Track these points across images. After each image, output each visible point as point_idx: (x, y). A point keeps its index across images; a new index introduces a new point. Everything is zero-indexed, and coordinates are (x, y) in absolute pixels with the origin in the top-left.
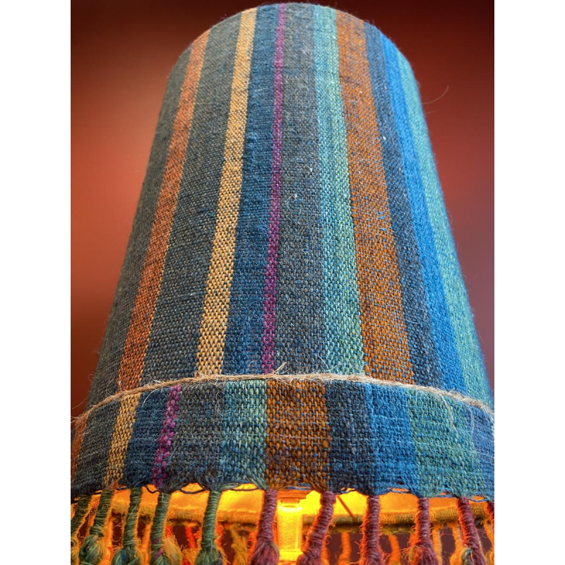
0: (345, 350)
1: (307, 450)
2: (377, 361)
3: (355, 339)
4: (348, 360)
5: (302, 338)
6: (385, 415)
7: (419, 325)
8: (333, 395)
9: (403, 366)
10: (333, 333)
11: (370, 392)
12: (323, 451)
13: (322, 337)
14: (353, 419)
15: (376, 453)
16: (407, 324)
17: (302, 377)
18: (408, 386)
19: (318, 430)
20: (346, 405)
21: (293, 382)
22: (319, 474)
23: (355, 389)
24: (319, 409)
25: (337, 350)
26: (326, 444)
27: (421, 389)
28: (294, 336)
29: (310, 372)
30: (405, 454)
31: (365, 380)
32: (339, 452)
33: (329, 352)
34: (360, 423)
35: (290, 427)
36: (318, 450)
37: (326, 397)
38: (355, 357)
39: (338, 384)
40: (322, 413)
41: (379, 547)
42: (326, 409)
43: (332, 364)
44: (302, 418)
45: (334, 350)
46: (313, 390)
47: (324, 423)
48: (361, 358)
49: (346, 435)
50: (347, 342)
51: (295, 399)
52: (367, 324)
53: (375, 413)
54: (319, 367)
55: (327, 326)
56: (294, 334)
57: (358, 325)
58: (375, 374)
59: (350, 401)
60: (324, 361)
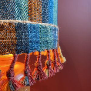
0: (22, 12)
1: (9, 44)
2: (32, 16)
3: (26, 8)
4: (23, 15)
5: (6, 6)
6: (33, 33)
7: (45, 3)
8: (18, 27)
9: (39, 17)
10: (18, 5)
11: (29, 26)
12: (14, 44)
13: (14, 6)
14: (24, 35)
15: (30, 43)
16: (42, 3)
17: (7, 21)
18: (40, 24)
19: (12, 38)
20: (22, 30)
21: (3, 23)
22: (13, 50)
23: (25, 26)
24: (13, 32)
25: (19, 11)
26: (15, 42)
27: (43, 24)
28: (3, 5)
29: (10, 19)
30: (37, 42)
31: (28, 22)
32: (19, 44)
33: (17, 12)
34: (26, 36)
35: (3, 38)
36: (13, 44)
37: (15, 28)
38: (26, 14)
39: (19, 24)
40: (14, 33)
41: (28, 65)
42: (15, 32)
43: (17, 16)
44: (7, 35)
45: (18, 11)
46: (11, 26)
47: (14, 36)
48: (27, 14)
49: (22, 40)
50: (23, 8)
51: (4, 29)
52: (30, 2)
53: (30, 32)
54: (13, 17)
55: (16, 2)
56: (3, 4)
57: (27, 2)
58: (31, 20)
59: (23, 29)
60: (15, 15)
